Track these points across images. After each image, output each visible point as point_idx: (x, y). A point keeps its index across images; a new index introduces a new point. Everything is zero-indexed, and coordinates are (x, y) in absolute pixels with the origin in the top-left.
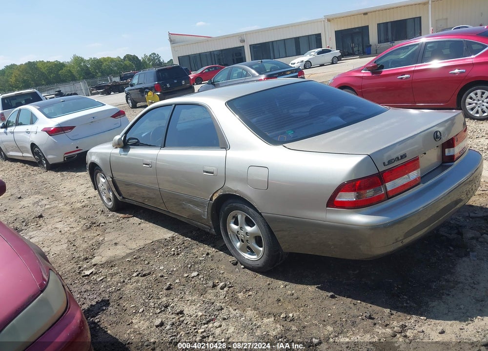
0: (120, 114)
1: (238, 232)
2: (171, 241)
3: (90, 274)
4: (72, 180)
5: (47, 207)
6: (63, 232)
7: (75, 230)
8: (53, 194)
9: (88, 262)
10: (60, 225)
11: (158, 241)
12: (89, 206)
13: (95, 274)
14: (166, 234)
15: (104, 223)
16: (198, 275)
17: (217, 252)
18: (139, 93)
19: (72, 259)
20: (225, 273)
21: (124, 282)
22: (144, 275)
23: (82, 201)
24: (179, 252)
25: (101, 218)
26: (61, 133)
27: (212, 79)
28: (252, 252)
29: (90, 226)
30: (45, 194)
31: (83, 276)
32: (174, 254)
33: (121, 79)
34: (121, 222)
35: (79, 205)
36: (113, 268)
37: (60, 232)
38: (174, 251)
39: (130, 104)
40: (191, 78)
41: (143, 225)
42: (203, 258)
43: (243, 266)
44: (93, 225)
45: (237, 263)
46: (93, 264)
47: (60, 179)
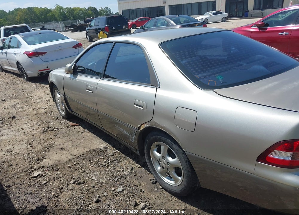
0: (78, 45)
1: (160, 159)
2: (104, 152)
3: (37, 176)
4: (42, 90)
5: (20, 110)
6: (26, 133)
7: (35, 132)
8: (26, 100)
9: (38, 163)
10: (25, 127)
11: (94, 150)
12: (49, 113)
13: (41, 176)
14: (101, 144)
15: (57, 128)
16: (123, 190)
17: (139, 167)
18: (95, 32)
19: (27, 159)
20: (146, 192)
21: (62, 188)
22: (80, 184)
23: (45, 108)
24: (110, 163)
25: (56, 124)
26: (36, 56)
27: (144, 26)
28: (170, 178)
29: (47, 130)
30: (21, 99)
31: (32, 177)
32: (105, 165)
33: (85, 22)
34: (69, 129)
35: (42, 111)
36: (56, 172)
37: (24, 132)
38: (105, 162)
39: (89, 39)
40: (130, 24)
41: (85, 134)
42: (128, 173)
43: (161, 187)
44: (48, 129)
45: (156, 182)
46: (42, 166)
47: (33, 89)
